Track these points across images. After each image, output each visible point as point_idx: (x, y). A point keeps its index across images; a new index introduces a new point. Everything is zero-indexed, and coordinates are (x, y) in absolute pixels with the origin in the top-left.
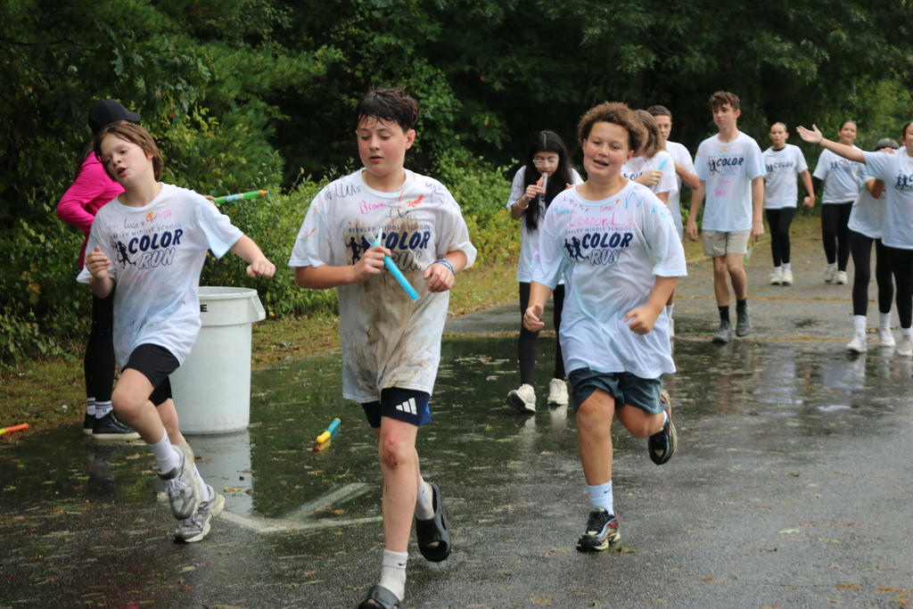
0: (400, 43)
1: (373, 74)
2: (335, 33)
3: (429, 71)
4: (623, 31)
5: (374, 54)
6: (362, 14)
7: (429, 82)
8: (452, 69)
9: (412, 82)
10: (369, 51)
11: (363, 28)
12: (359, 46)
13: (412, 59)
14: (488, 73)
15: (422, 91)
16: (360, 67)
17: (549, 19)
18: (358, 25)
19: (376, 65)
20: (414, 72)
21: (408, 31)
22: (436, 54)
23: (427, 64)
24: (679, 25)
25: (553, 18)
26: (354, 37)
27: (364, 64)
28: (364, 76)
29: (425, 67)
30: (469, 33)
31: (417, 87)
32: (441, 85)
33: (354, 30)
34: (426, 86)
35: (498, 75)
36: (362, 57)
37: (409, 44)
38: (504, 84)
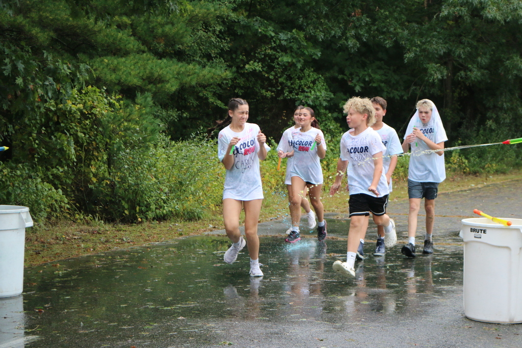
0: (294, 61)
1: (280, 77)
2: (259, 53)
3: (314, 76)
4: (430, 57)
5: (282, 66)
6: (275, 42)
7: (314, 82)
8: (328, 75)
9: (303, 82)
10: (278, 64)
11: (276, 51)
12: (272, 61)
13: (302, 70)
14: (352, 79)
15: (309, 87)
16: (273, 73)
17: (385, 47)
18: (271, 48)
19: (283, 72)
20: (304, 76)
21: (299, 54)
22: (319, 66)
23: (314, 71)
24: (460, 51)
25: (388, 46)
26: (269, 56)
27: (275, 71)
28: (275, 78)
29: (311, 74)
30: (340, 53)
31: (305, 85)
32: (321, 84)
33: (269, 51)
34: (311, 85)
35: (358, 81)
36: (274, 67)
37: (299, 61)
38: (361, 87)
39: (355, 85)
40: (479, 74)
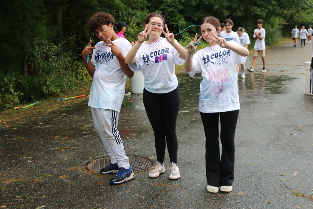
0: (174, 10)
1: (168, 16)
2: (160, 8)
3: (180, 16)
4: (223, 7)
5: (168, 12)
6: (165, 3)
7: (180, 18)
8: (185, 15)
9: (176, 18)
10: (167, 12)
11: (165, 6)
12: (165, 11)
13: (176, 13)
14: (193, 16)
15: (178, 20)
16: (165, 15)
17: (206, 4)
18: (164, 6)
19: (168, 15)
20: (176, 16)
21: (175, 7)
22: (181, 12)
23: (179, 14)
24: (235, 6)
25: (207, 4)
26: (163, 8)
27: (166, 14)
28: (166, 17)
29: (179, 15)
30: (188, 7)
31: (177, 19)
32: (182, 19)
33: (163, 7)
34: (179, 19)
35: (196, 17)
36: (165, 13)
37: (176, 10)
38: (197, 19)
39: (195, 19)
40: (241, 13)
